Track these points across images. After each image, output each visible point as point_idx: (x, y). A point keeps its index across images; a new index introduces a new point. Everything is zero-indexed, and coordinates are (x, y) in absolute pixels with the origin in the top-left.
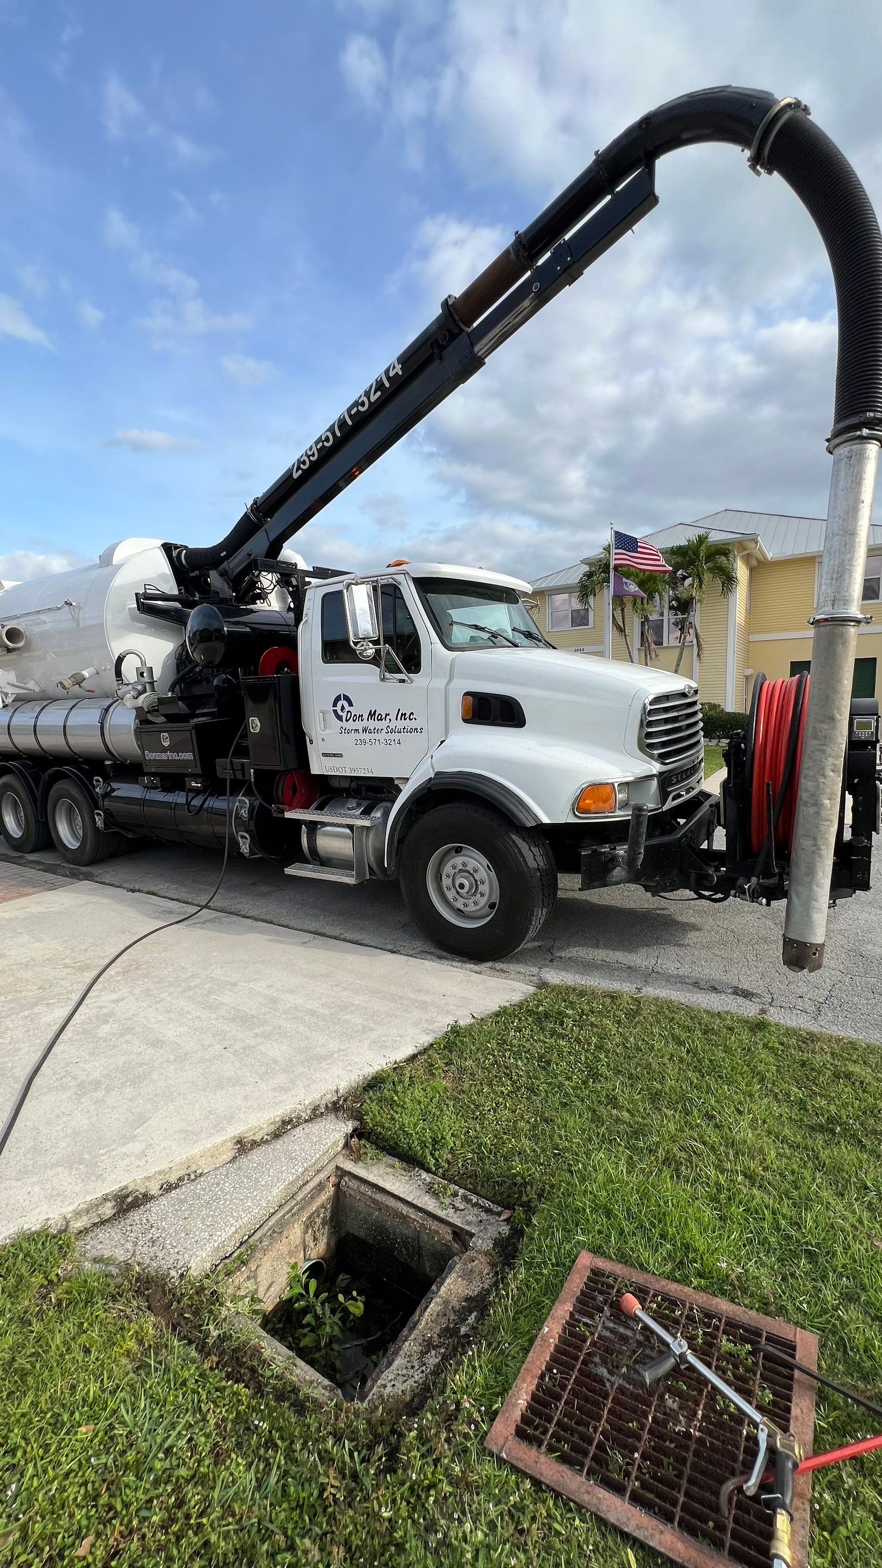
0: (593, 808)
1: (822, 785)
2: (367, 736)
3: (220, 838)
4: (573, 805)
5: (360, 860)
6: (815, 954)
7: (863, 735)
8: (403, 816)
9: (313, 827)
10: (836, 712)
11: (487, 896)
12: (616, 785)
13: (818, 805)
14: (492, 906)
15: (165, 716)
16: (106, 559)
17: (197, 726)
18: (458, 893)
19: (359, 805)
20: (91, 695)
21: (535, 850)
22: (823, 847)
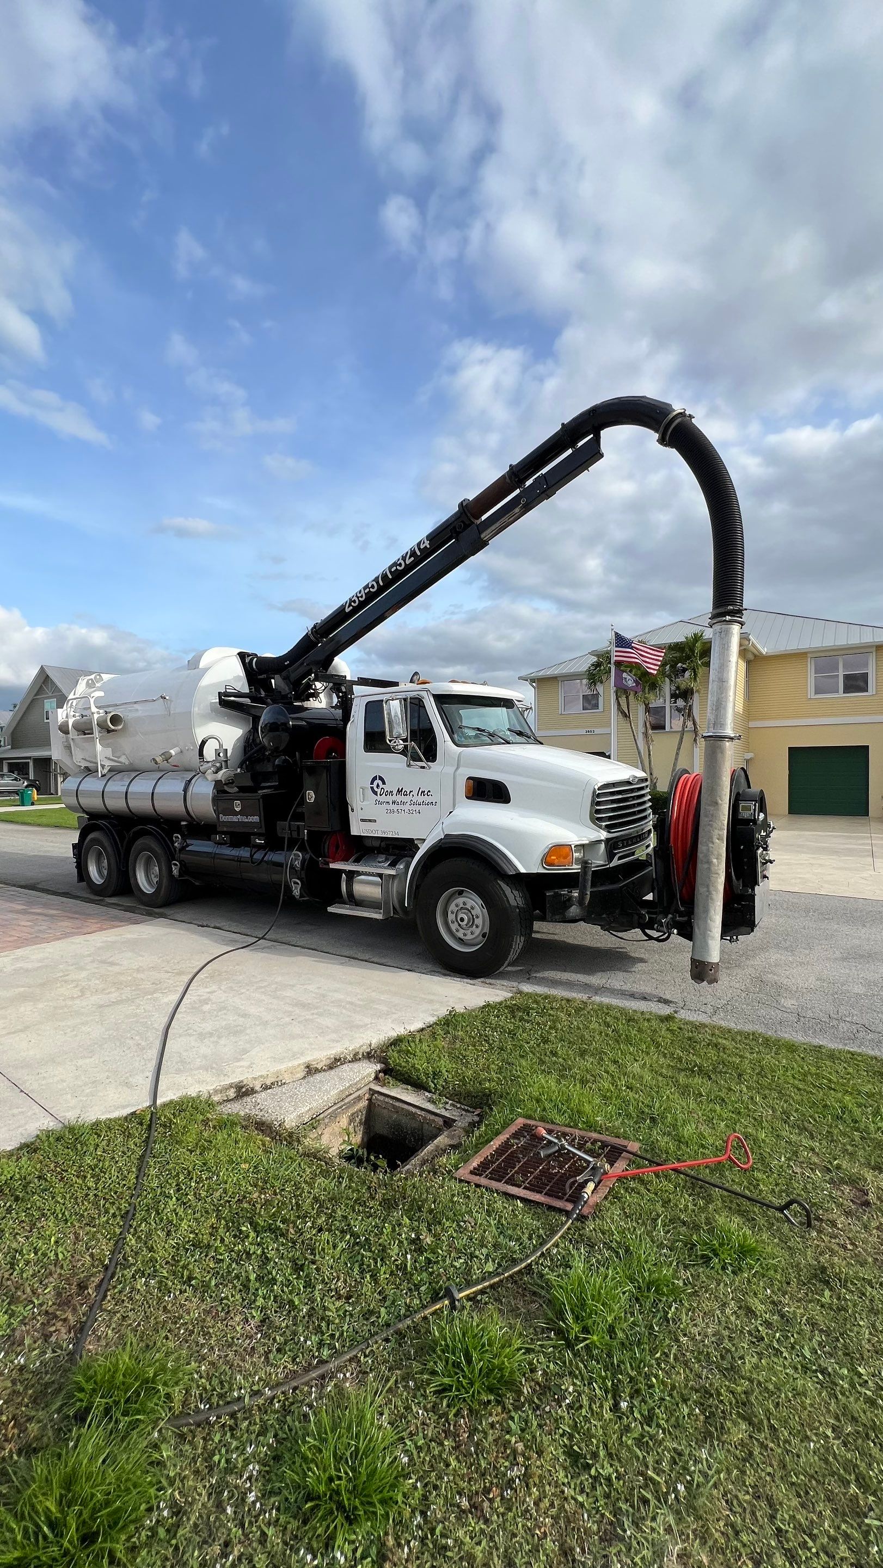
0: (556, 862)
1: (711, 849)
2: (395, 807)
3: (277, 885)
4: (542, 860)
5: (386, 903)
6: (711, 970)
7: (745, 814)
8: (420, 868)
9: (351, 875)
10: (718, 799)
11: (480, 928)
12: (573, 846)
13: (709, 862)
14: (484, 936)
15: (238, 787)
16: (194, 664)
17: (265, 797)
18: (459, 925)
19: (387, 860)
20: (177, 769)
21: (516, 893)
22: (714, 893)
